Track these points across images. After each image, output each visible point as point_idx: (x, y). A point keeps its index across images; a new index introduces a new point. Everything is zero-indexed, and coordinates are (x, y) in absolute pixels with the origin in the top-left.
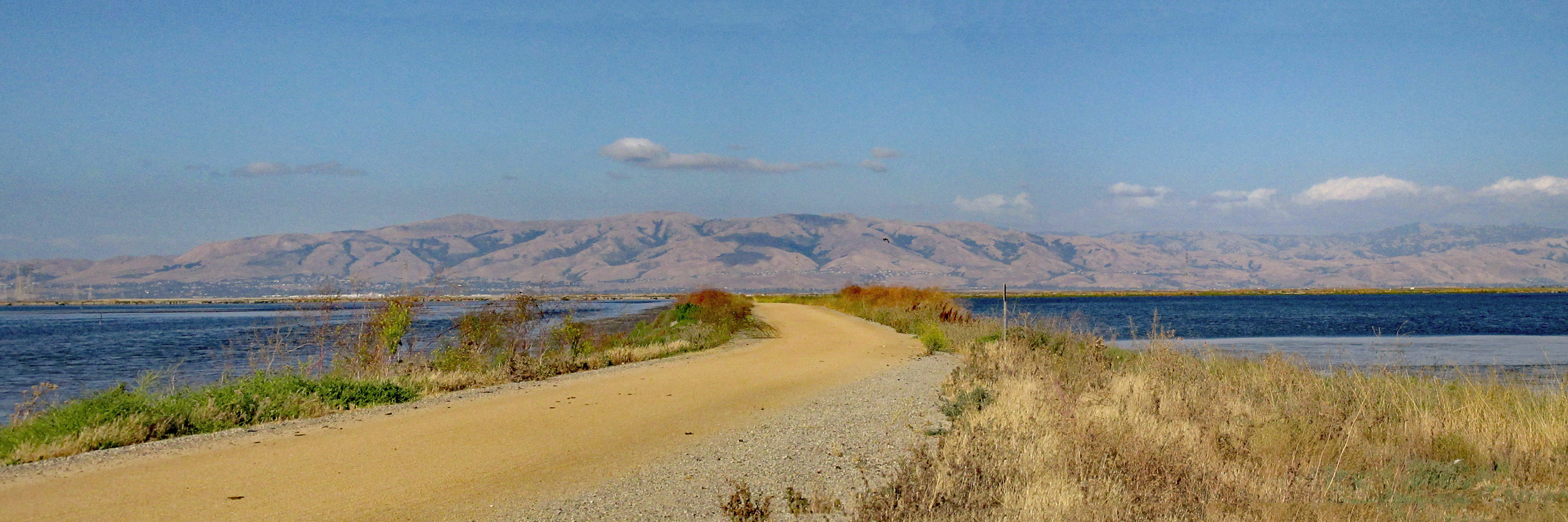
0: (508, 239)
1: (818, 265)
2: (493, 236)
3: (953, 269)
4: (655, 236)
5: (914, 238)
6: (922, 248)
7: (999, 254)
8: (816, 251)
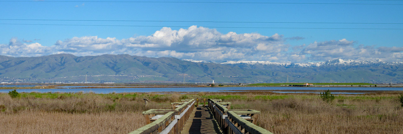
0: (13, 64)
1: (116, 73)
2: (8, 62)
3: (164, 75)
4: (61, 62)
5: (150, 63)
6: (153, 67)
7: (180, 69)
8: (115, 68)
